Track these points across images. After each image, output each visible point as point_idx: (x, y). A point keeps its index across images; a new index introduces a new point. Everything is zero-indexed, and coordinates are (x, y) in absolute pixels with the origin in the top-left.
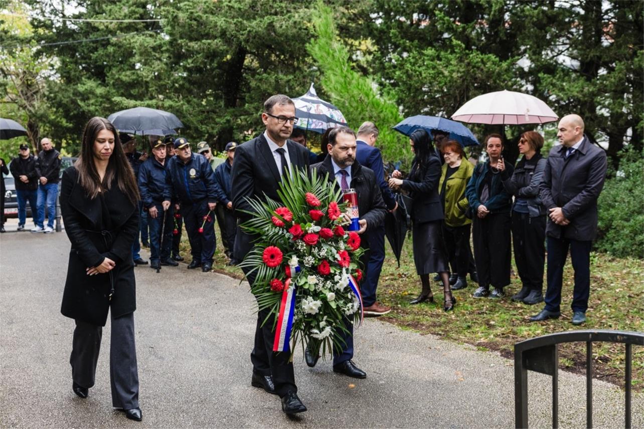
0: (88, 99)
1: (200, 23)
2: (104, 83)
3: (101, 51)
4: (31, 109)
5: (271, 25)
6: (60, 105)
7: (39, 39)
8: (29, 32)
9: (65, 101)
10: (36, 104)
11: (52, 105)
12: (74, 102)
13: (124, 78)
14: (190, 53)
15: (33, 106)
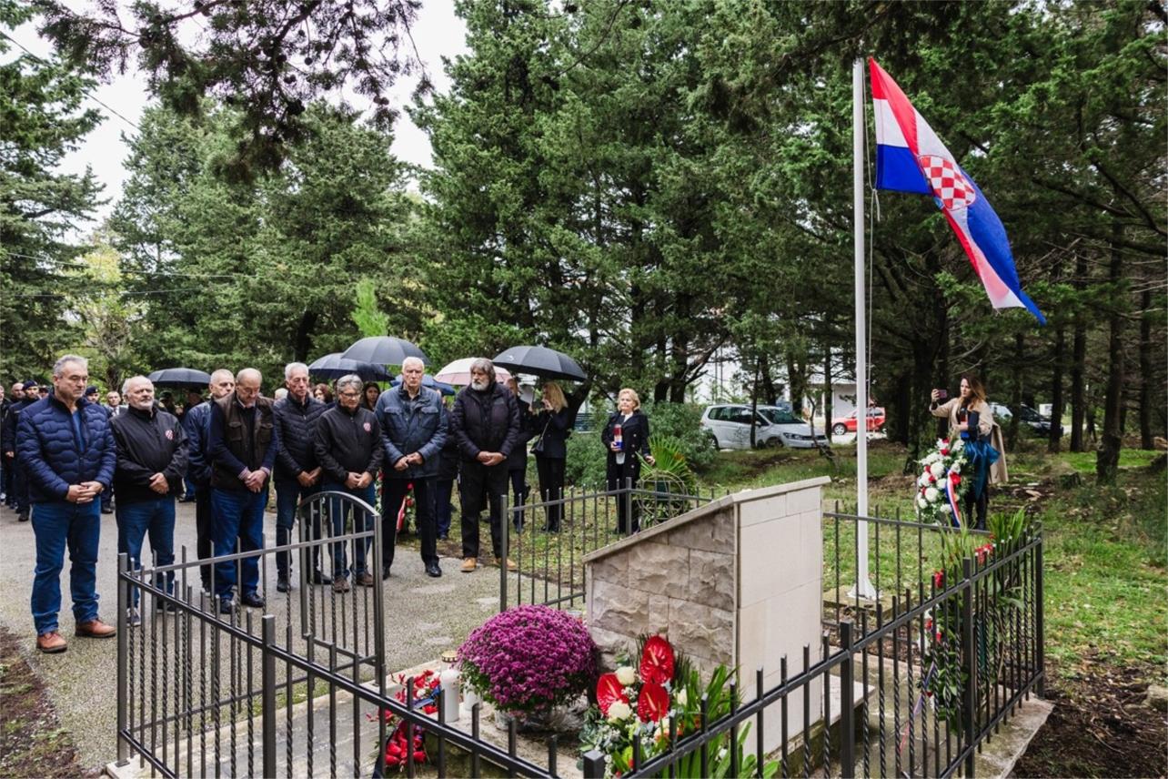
0: (173, 346)
1: (270, 288)
2: (193, 332)
3: (191, 301)
4: (113, 354)
5: (332, 292)
6: (144, 351)
7: (127, 284)
8: (117, 276)
9: (150, 347)
10: (119, 349)
11: (137, 351)
12: (159, 349)
13: (214, 327)
14: (261, 314)
15: (115, 351)
